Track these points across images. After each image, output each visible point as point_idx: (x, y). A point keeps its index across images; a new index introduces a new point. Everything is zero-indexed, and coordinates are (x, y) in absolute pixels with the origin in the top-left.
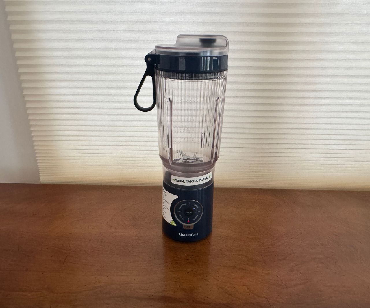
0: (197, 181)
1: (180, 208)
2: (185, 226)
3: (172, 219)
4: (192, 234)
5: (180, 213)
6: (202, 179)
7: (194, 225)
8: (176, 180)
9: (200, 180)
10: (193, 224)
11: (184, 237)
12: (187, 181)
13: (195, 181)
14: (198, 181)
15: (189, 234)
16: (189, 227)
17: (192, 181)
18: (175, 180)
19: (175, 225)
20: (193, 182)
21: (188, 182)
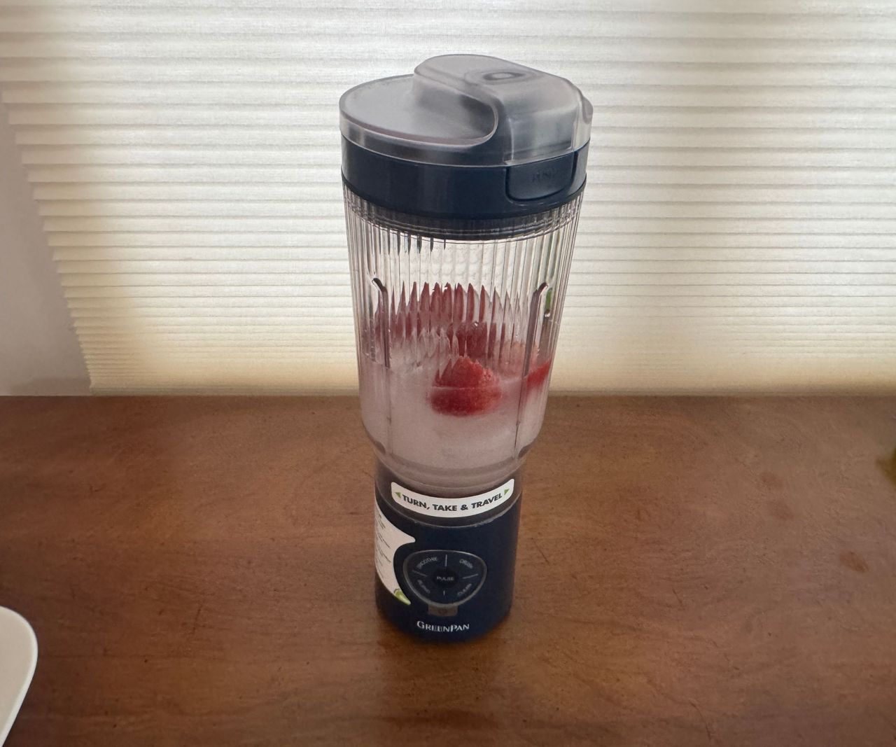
0: (464, 508)
1: (420, 565)
2: (433, 607)
3: (398, 587)
4: (454, 627)
5: (422, 578)
6: (481, 503)
7: (459, 607)
8: (405, 497)
9: (474, 504)
10: (456, 604)
11: (433, 632)
12: (435, 506)
13: (459, 508)
14: (469, 506)
15: (444, 627)
16: (446, 611)
17: (451, 508)
18: (402, 497)
19: (407, 602)
20: (454, 510)
21: (437, 507)
